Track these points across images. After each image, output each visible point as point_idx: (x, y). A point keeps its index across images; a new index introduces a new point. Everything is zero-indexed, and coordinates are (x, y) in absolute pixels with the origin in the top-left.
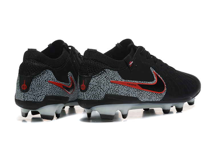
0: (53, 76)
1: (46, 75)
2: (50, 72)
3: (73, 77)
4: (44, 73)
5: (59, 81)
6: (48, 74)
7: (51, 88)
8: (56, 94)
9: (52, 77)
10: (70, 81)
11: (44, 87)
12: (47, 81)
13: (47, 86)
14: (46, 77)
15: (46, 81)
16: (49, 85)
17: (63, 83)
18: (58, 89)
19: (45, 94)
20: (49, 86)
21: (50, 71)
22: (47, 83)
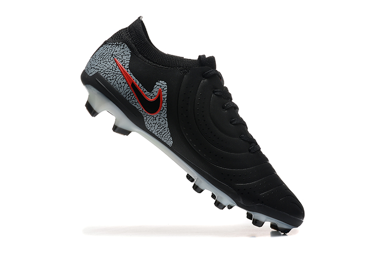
0: (127, 58)
1: (119, 49)
2: (127, 51)
3: (164, 93)
4: (118, 45)
5: (131, 72)
6: (122, 51)
7: (111, 68)
8: (113, 81)
9: (124, 57)
10: (156, 94)
11: (105, 60)
12: (114, 56)
13: (108, 63)
14: (116, 51)
15: (112, 55)
16: (112, 62)
17: (138, 82)
18: (121, 79)
19: (99, 71)
20: (111, 64)
21: (127, 49)
22: (112, 58)
